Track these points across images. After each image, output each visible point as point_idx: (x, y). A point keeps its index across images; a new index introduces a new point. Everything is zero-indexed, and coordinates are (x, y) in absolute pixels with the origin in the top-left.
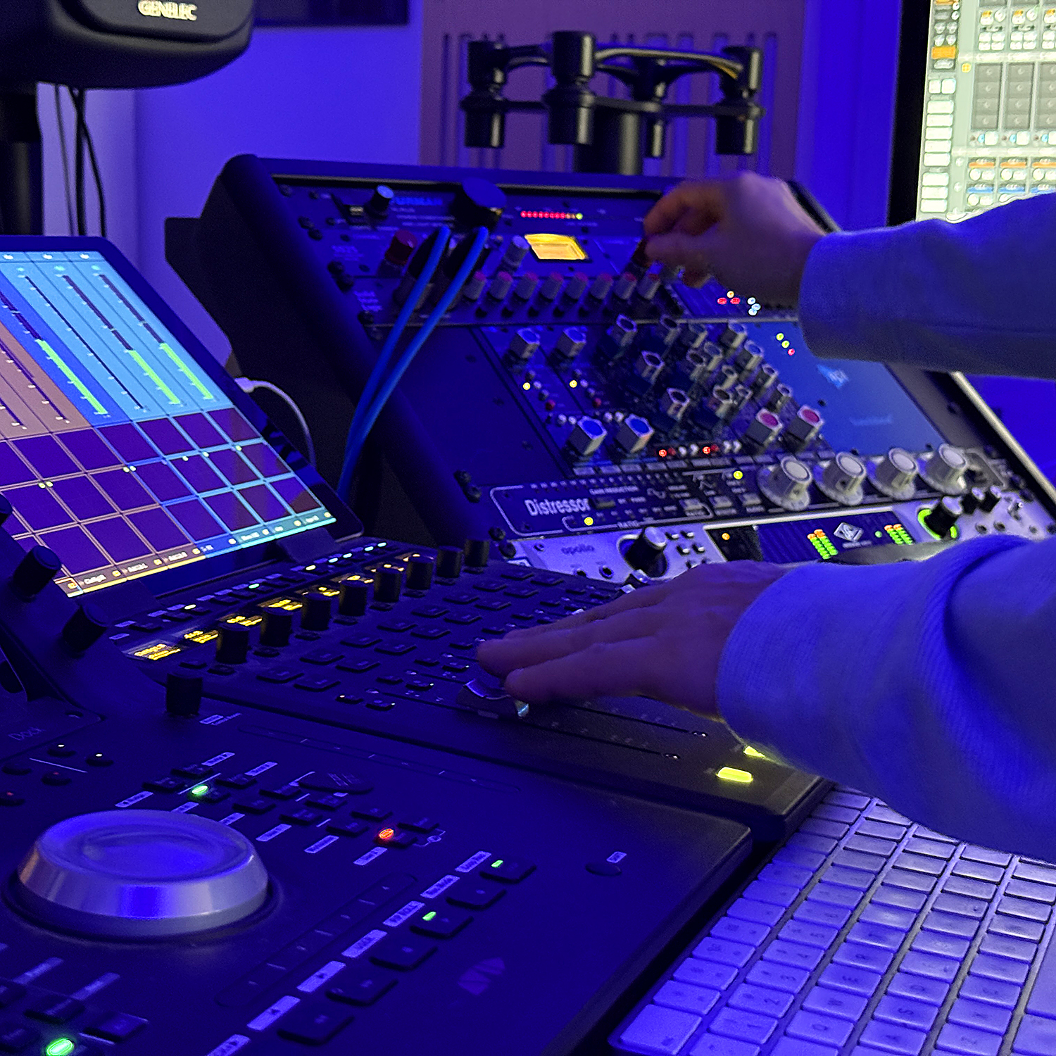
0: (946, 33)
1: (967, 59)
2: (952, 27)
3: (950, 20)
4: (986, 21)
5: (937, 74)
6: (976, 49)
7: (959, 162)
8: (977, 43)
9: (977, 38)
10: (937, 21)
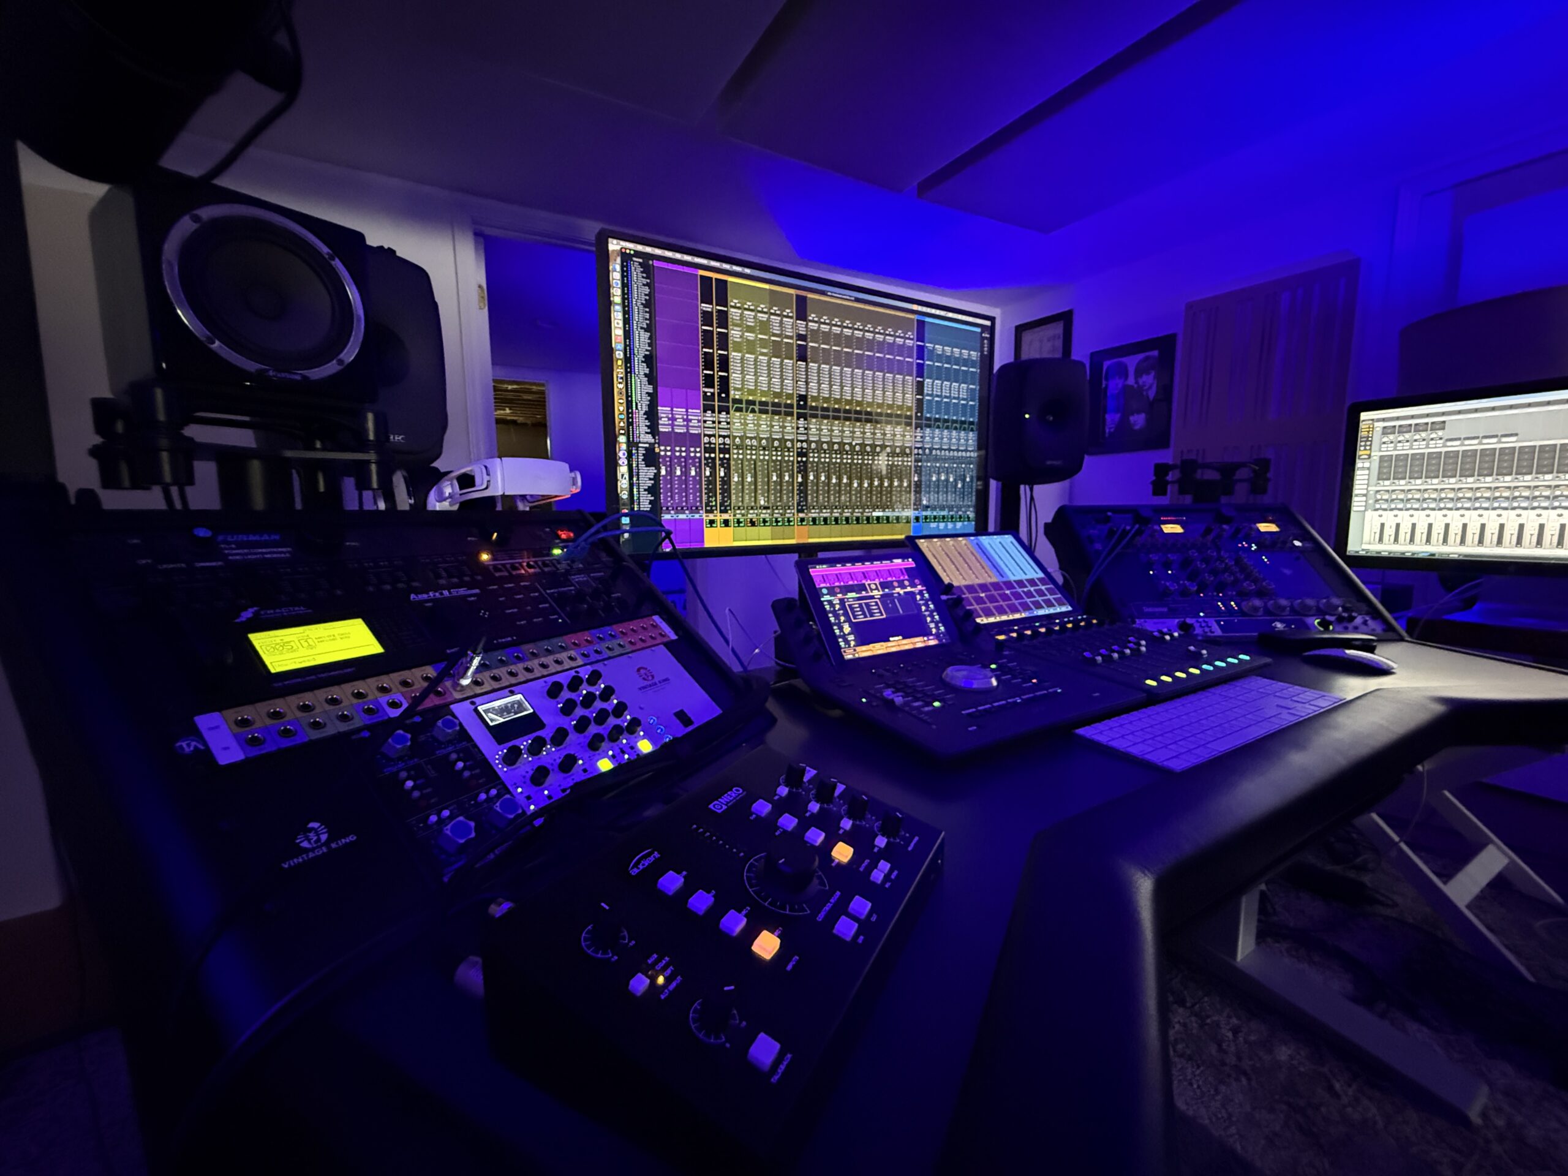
0: (1365, 446)
1: (1376, 455)
2: (1368, 443)
3: (1368, 441)
4: (1385, 439)
5: (1361, 461)
6: (1380, 451)
7: (1371, 492)
8: (1380, 447)
9: (1380, 446)
10: (1361, 441)
